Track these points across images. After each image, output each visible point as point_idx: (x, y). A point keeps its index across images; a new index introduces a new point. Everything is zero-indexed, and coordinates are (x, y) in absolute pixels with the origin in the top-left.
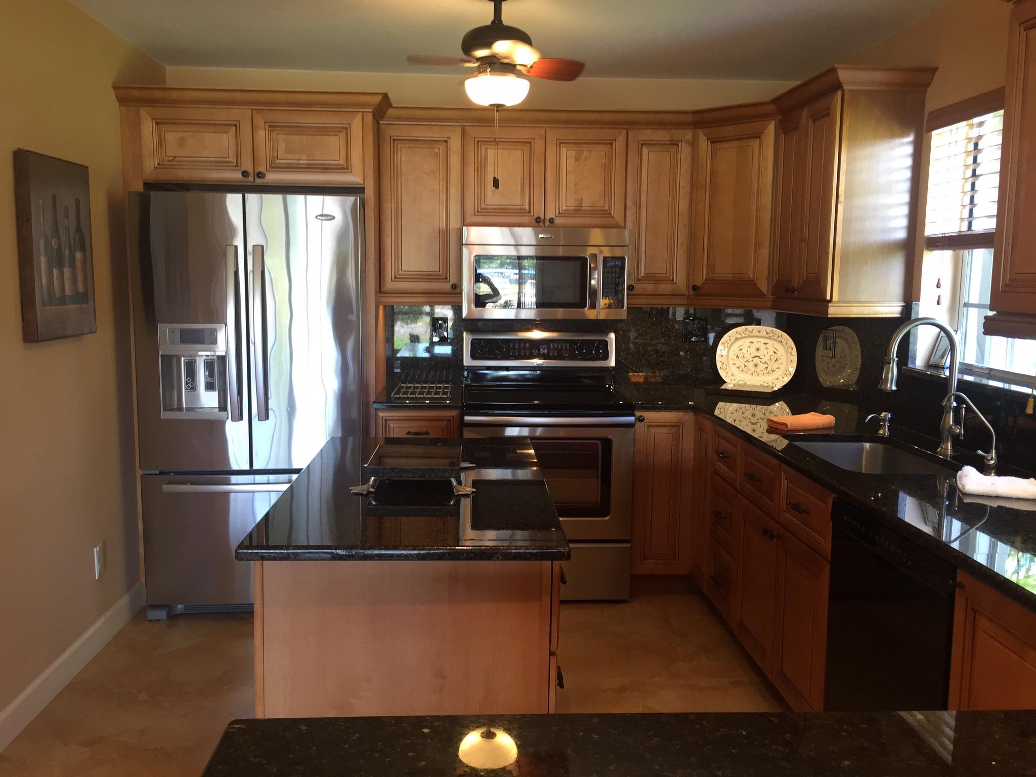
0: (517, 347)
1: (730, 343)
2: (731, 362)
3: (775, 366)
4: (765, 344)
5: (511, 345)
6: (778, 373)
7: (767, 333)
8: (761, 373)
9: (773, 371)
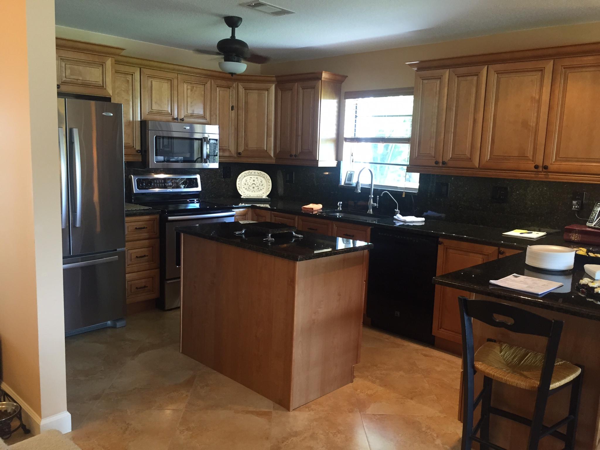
0: (158, 182)
1: (242, 178)
2: (243, 187)
3: (261, 187)
4: (257, 178)
5: (155, 181)
6: (264, 191)
7: (258, 173)
8: (256, 191)
9: (261, 190)
